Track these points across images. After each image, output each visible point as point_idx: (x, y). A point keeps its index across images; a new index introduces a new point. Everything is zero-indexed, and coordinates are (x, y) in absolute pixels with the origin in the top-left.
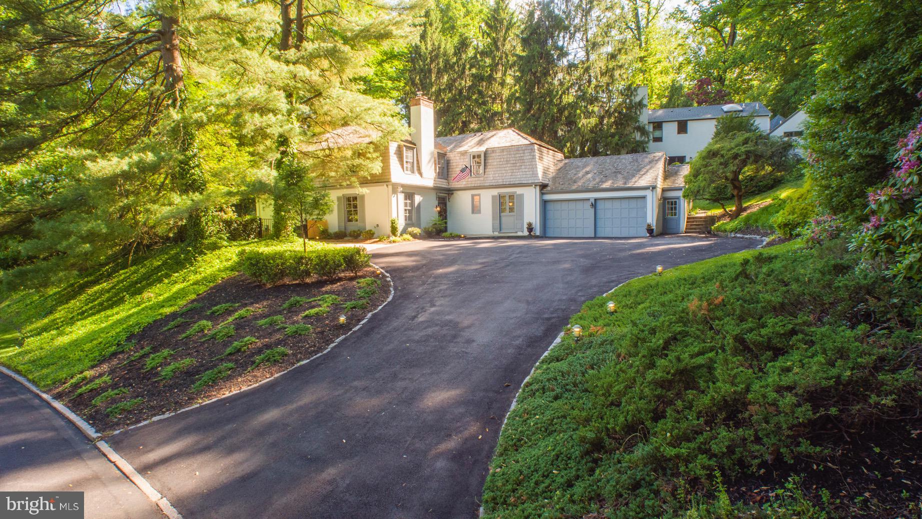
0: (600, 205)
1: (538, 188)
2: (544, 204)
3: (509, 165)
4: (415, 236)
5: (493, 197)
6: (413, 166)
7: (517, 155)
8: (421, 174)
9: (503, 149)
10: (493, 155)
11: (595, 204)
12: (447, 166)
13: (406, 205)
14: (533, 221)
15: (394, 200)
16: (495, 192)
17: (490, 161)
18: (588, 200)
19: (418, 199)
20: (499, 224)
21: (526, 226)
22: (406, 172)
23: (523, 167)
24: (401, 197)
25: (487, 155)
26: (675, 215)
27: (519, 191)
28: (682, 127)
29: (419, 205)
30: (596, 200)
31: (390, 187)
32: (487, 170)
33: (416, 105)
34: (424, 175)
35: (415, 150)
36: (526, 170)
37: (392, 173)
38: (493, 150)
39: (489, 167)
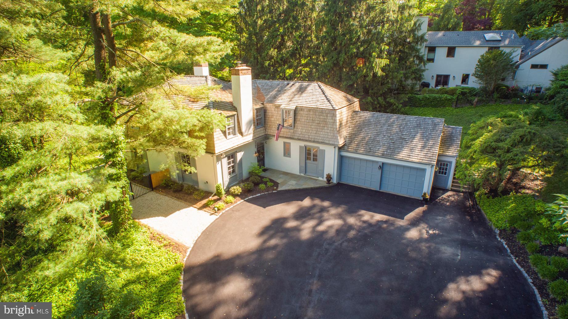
0: (386, 168)
1: (337, 149)
2: (341, 159)
3: (314, 124)
5: (301, 147)
6: (235, 130)
7: (321, 117)
8: (241, 133)
9: (310, 110)
10: (302, 112)
11: (382, 167)
12: (265, 115)
13: (229, 163)
14: (331, 172)
15: (219, 166)
16: (303, 144)
17: (299, 117)
18: (377, 162)
19: (239, 156)
20: (305, 169)
21: (325, 176)
22: (228, 137)
23: (325, 128)
24: (225, 161)
25: (297, 112)
26: (445, 174)
27: (322, 147)
28: (451, 52)
29: (241, 160)
30: (383, 164)
31: (215, 158)
32: (296, 125)
33: (236, 75)
34: (244, 134)
35: (236, 116)
36: (328, 131)
37: (216, 146)
38: (302, 109)
39: (298, 122)
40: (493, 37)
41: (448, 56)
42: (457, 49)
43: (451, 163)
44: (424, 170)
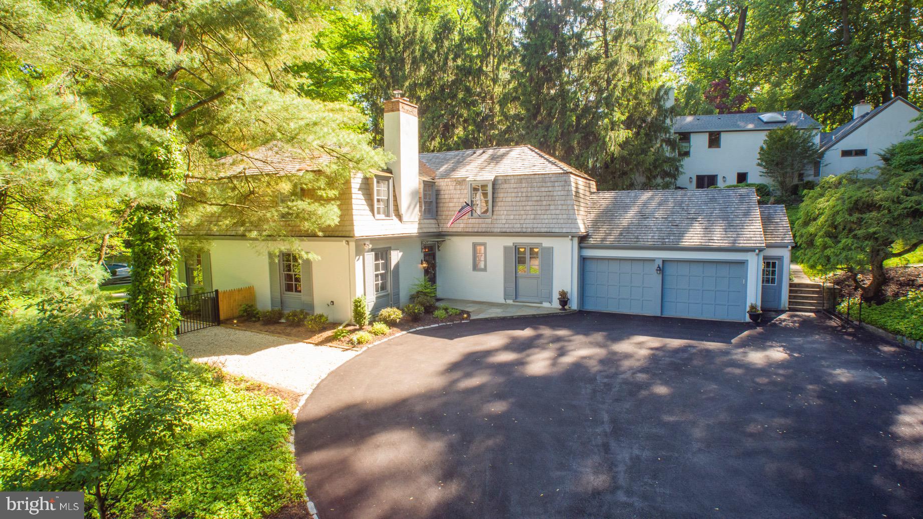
0: (670, 270)
1: (576, 241)
2: (583, 261)
3: (530, 203)
4: (391, 324)
5: (506, 249)
6: (388, 206)
7: (543, 189)
8: (399, 217)
9: (521, 179)
10: (506, 186)
11: (663, 267)
12: (437, 199)
13: (377, 268)
14: (567, 289)
15: (359, 265)
16: (510, 242)
17: (501, 195)
18: (652, 260)
19: (396, 257)
20: (513, 288)
21: (556, 296)
22: (377, 216)
23: (552, 207)
24: (370, 257)
25: (497, 187)
26: (773, 281)
27: (546, 242)
28: (714, 140)
29: (397, 265)
30: (664, 261)
31: (353, 245)
32: (496, 208)
33: (393, 111)
34: (405, 218)
35: (391, 181)
36: (558, 212)
37: (355, 223)
38: (506, 179)
39: (499, 204)
40: (772, 117)
41: (710, 146)
42: (723, 135)
43: (780, 259)
44: (743, 263)
